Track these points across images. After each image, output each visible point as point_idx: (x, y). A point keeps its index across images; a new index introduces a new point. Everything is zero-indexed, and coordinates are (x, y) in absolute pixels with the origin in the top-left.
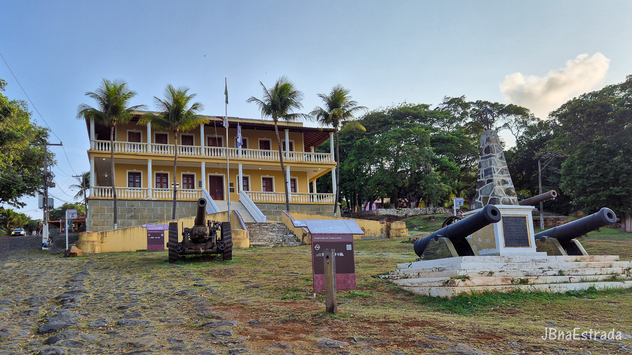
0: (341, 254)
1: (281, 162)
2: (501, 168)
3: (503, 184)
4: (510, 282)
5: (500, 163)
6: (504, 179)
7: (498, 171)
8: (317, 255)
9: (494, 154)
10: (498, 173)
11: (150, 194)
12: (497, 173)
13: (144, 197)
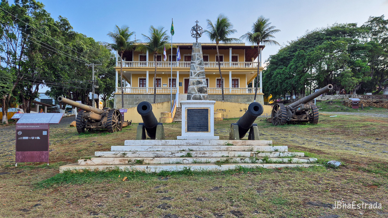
0: (38, 138)
1: (220, 69)
2: (198, 72)
3: (197, 84)
4: (127, 162)
5: (198, 68)
6: (198, 80)
7: (195, 75)
8: (19, 138)
9: (194, 61)
10: (195, 76)
11: (148, 91)
12: (193, 76)
13: (144, 92)
